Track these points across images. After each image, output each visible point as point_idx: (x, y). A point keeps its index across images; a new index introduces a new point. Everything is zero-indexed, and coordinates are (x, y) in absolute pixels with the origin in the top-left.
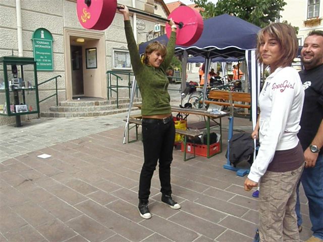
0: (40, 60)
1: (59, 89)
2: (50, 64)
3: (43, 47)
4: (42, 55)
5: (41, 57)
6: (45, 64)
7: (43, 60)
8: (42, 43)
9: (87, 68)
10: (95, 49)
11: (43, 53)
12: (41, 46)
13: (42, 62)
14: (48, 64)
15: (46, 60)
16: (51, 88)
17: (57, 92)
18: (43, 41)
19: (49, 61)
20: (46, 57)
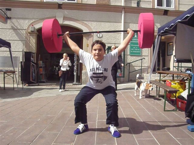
0: (133, 49)
1: (143, 67)
2: (139, 52)
3: (135, 42)
4: (134, 46)
5: (134, 48)
6: (136, 52)
7: (135, 49)
8: (135, 40)
9: (168, 55)
10: (172, 43)
11: (135, 46)
12: (134, 42)
13: (134, 50)
14: (138, 52)
15: (137, 50)
16: (138, 65)
17: (141, 68)
18: (135, 39)
19: (139, 50)
20: (137, 48)
